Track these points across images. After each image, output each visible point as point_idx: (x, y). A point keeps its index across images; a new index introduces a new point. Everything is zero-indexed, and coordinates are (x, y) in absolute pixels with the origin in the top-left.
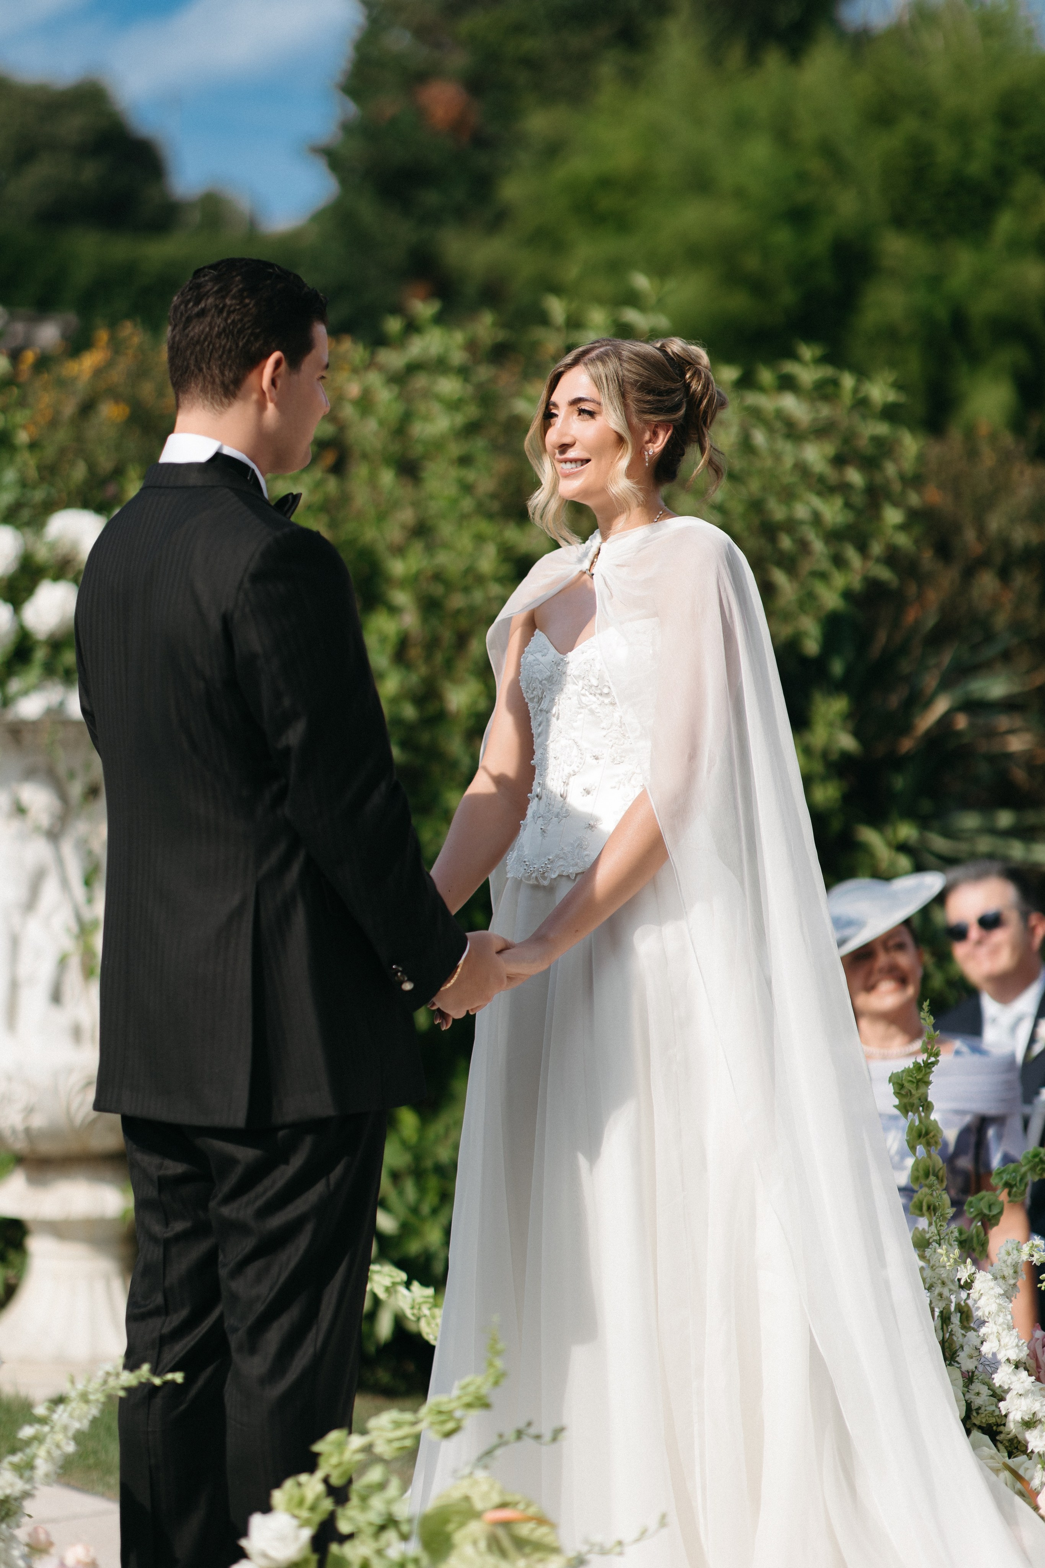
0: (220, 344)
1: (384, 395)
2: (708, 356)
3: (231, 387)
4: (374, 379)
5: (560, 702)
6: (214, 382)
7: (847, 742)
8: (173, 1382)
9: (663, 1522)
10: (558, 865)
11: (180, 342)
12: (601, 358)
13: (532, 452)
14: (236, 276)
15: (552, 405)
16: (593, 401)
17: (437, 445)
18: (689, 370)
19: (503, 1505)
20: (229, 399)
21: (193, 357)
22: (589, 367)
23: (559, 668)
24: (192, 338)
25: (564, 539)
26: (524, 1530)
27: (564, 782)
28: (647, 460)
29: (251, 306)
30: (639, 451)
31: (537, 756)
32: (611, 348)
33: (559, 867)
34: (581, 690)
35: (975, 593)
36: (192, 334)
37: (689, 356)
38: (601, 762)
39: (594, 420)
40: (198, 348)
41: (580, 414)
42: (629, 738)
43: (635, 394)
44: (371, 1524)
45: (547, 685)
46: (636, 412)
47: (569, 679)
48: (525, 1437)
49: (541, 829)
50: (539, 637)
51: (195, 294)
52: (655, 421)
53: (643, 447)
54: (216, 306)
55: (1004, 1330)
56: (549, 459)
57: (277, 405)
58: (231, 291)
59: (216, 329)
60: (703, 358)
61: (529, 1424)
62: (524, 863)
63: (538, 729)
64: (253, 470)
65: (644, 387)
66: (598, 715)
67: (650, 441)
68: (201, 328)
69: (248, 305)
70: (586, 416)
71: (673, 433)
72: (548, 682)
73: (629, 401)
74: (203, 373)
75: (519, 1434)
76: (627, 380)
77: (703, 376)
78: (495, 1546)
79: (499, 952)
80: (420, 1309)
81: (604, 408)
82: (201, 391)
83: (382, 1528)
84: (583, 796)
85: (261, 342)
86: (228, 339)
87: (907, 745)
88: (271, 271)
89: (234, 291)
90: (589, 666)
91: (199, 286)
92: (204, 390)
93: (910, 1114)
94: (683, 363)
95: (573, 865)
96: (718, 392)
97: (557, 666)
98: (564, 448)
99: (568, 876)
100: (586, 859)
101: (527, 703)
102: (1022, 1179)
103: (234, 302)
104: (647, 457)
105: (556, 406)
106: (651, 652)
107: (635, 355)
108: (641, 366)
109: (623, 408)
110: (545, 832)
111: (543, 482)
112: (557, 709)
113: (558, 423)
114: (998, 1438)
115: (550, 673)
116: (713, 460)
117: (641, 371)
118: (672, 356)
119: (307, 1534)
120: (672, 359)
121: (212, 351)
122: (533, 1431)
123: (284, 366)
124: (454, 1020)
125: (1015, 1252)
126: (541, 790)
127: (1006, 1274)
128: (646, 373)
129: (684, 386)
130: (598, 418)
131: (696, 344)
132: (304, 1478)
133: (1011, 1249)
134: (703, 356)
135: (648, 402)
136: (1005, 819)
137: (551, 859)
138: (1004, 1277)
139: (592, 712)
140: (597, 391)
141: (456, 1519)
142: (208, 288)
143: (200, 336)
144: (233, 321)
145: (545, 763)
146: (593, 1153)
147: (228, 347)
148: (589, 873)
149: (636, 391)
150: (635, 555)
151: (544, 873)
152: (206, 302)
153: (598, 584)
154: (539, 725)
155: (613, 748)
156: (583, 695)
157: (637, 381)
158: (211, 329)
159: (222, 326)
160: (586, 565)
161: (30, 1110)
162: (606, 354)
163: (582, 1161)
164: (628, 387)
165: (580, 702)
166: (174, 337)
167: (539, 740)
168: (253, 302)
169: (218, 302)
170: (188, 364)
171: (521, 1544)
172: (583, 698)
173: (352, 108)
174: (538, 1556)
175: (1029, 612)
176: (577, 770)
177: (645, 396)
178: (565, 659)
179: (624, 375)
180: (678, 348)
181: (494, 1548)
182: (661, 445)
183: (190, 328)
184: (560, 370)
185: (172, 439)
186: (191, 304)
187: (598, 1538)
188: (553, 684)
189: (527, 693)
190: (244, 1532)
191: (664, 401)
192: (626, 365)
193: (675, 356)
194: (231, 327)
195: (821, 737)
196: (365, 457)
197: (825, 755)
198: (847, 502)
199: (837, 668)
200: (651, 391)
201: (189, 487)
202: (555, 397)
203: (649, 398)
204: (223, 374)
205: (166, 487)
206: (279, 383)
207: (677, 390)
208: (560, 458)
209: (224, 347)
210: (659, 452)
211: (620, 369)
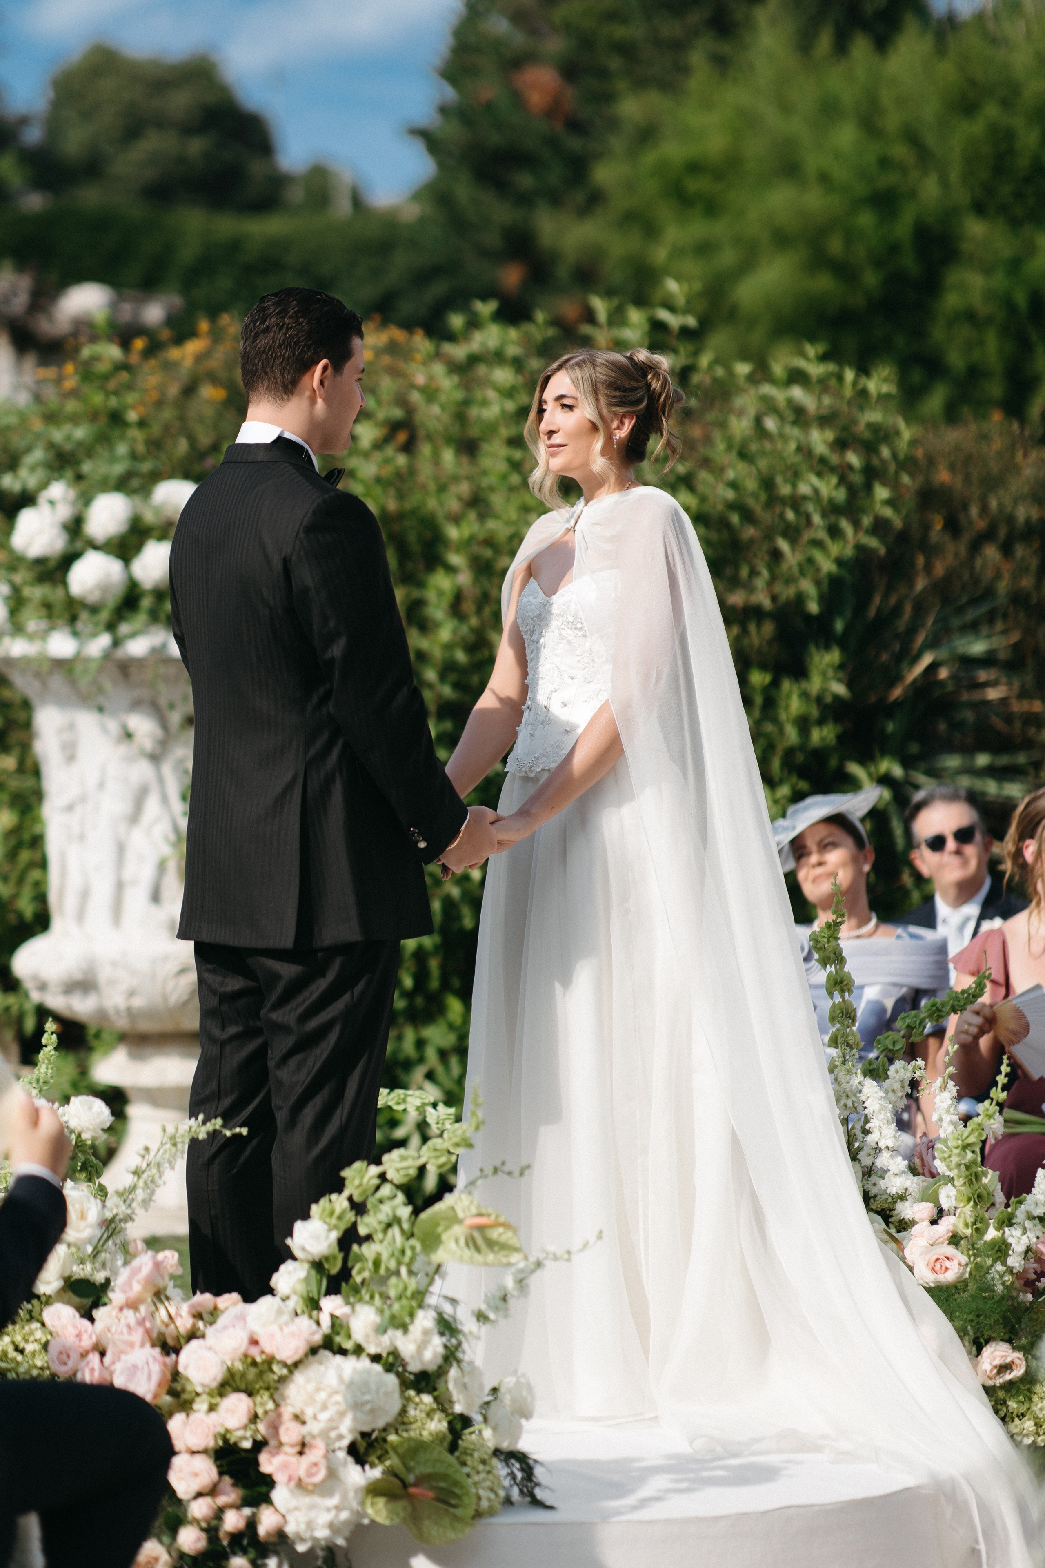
0: (281, 353)
1: (447, 383)
3: (290, 386)
4: (438, 369)
5: (547, 635)
6: (276, 383)
7: (839, 689)
8: (240, 1135)
9: (600, 1236)
10: (542, 762)
11: (250, 352)
12: (579, 365)
14: (293, 301)
15: (543, 402)
16: (572, 397)
17: (491, 428)
18: (651, 373)
19: (480, 1215)
20: (288, 396)
21: (260, 364)
22: (569, 371)
23: (546, 608)
24: (259, 349)
26: (495, 1234)
27: (548, 697)
28: (616, 443)
29: (304, 324)
30: (609, 437)
31: (530, 677)
32: (588, 357)
33: (542, 764)
34: (562, 625)
35: (978, 563)
36: (259, 346)
37: (652, 362)
38: (576, 681)
39: (572, 412)
40: (264, 356)
41: (562, 408)
42: (597, 663)
43: (604, 391)
44: (380, 1222)
45: (537, 622)
46: (606, 405)
47: (553, 617)
48: (500, 1173)
49: (531, 733)
50: (533, 583)
51: (261, 315)
52: (621, 413)
53: (612, 433)
54: (278, 324)
55: (884, 1124)
57: (325, 400)
58: (289, 313)
59: (278, 342)
60: (663, 363)
61: (503, 1163)
62: (517, 760)
63: (531, 656)
64: (307, 450)
65: (612, 385)
66: (574, 644)
67: (618, 428)
68: (266, 340)
69: (302, 323)
70: (567, 409)
71: (637, 420)
72: (538, 619)
73: (600, 397)
74: (268, 375)
75: (496, 1170)
76: (598, 380)
77: (661, 377)
78: (471, 1243)
79: (492, 823)
80: (443, 1124)
81: (580, 402)
83: (389, 1225)
84: (562, 707)
85: (312, 352)
86: (287, 348)
87: (897, 692)
89: (291, 313)
90: (568, 606)
91: (264, 309)
92: (269, 389)
93: (828, 966)
94: (646, 367)
95: (553, 762)
96: (674, 390)
97: (544, 606)
98: (551, 433)
99: (549, 770)
101: (523, 635)
102: (920, 1023)
103: (291, 321)
104: (616, 440)
105: (545, 402)
106: (613, 596)
107: (607, 362)
108: (612, 371)
109: (595, 401)
110: (534, 736)
111: (540, 462)
112: (544, 640)
113: (546, 415)
114: (890, 1220)
115: (539, 612)
117: (610, 373)
118: (637, 362)
119: (334, 1235)
120: (636, 364)
121: (275, 359)
122: (506, 1168)
123: (329, 371)
125: (902, 1070)
126: (532, 703)
127: (895, 1088)
128: (613, 375)
129: (646, 384)
130: (576, 410)
132: (334, 1196)
133: (898, 1068)
135: (614, 397)
136: (982, 760)
137: (537, 757)
138: (894, 1091)
139: (569, 642)
140: (575, 390)
141: (443, 1224)
142: (271, 311)
143: (265, 347)
144: (291, 335)
145: (535, 682)
146: (566, 980)
147: (287, 355)
149: (606, 389)
150: (607, 515)
152: (270, 321)
153: (578, 539)
154: (532, 653)
155: (585, 670)
156: (563, 629)
157: (606, 381)
158: (274, 341)
159: (282, 339)
160: (570, 525)
161: (131, 993)
162: (584, 361)
163: (558, 986)
164: (600, 386)
165: (560, 634)
166: (246, 348)
167: (531, 664)
168: (306, 321)
169: (278, 321)
170: (256, 369)
171: (491, 1244)
172: (563, 632)
173: (449, 93)
174: (503, 1253)
175: (1027, 582)
176: (557, 687)
177: (613, 392)
178: (551, 601)
179: (596, 378)
180: (644, 356)
181: (471, 1245)
182: (627, 431)
184: (549, 373)
185: (245, 426)
187: (551, 1248)
188: (541, 620)
189: (522, 627)
190: (290, 1234)
191: (628, 396)
192: (598, 369)
193: (639, 362)
194: (289, 340)
195: (815, 684)
196: (429, 437)
197: (819, 699)
198: (843, 480)
199: (839, 626)
200: (617, 388)
201: (258, 462)
202: (545, 396)
203: (616, 394)
204: (283, 376)
205: (240, 463)
206: (326, 383)
207: (641, 388)
208: (548, 442)
209: (284, 355)
210: (626, 436)
211: (593, 372)
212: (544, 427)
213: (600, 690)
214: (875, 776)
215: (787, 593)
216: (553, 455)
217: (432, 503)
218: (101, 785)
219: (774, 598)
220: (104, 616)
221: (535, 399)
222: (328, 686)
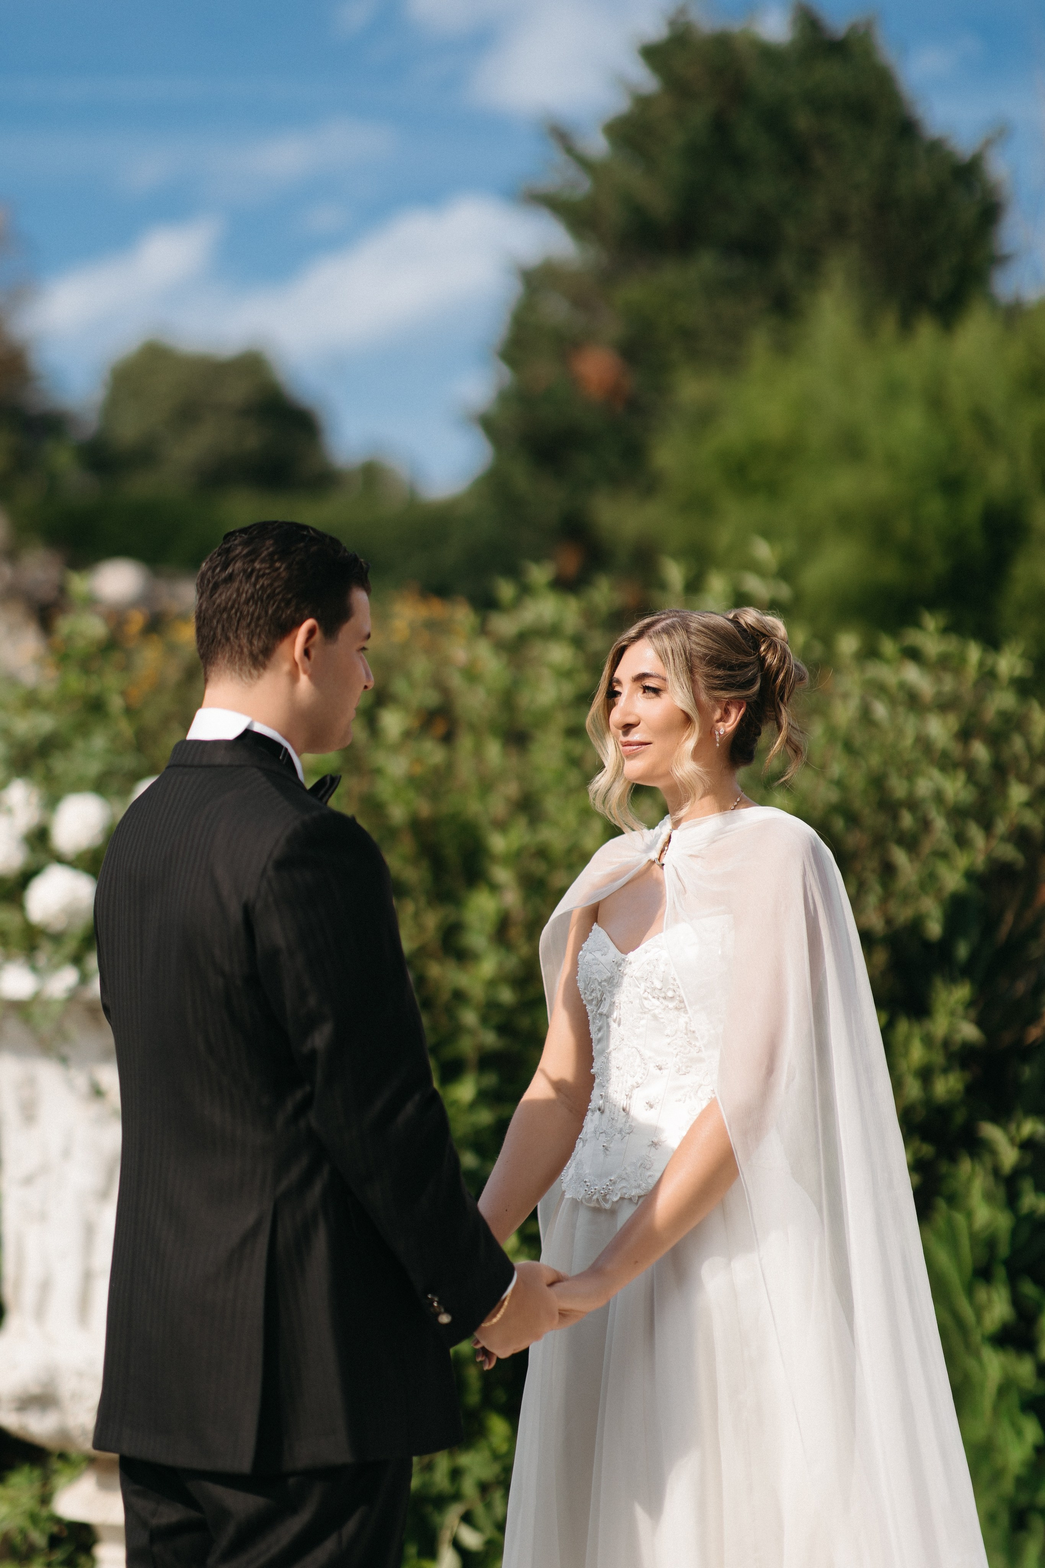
0: (248, 611)
2: (785, 626)
3: (261, 657)
4: (483, 647)
5: (622, 1006)
6: (242, 652)
7: (969, 1031)
10: (620, 1187)
11: (207, 609)
12: (667, 631)
13: (594, 732)
14: (267, 539)
15: (615, 682)
16: (658, 677)
17: (543, 718)
18: (764, 642)
20: (258, 670)
21: (220, 626)
22: (653, 639)
23: (620, 969)
24: (219, 605)
25: (629, 827)
27: (627, 1095)
28: (718, 740)
29: (282, 569)
30: (708, 732)
31: (597, 1065)
32: (679, 620)
33: (621, 1189)
34: (644, 993)
36: (218, 601)
37: (764, 627)
38: (665, 1072)
39: (659, 698)
40: (225, 616)
41: (644, 692)
42: (695, 1047)
43: (703, 669)
45: (607, 987)
46: (706, 689)
49: (604, 1146)
50: (598, 933)
51: (223, 559)
52: (726, 699)
53: (713, 727)
54: (245, 571)
56: (612, 740)
57: (311, 677)
59: (244, 595)
60: (780, 629)
62: (584, 1184)
63: (598, 1034)
64: (286, 750)
65: (714, 661)
66: (662, 1020)
67: (721, 720)
68: (229, 593)
69: (280, 568)
70: (652, 695)
71: (746, 710)
72: (608, 984)
73: (697, 677)
74: (230, 643)
76: (695, 654)
77: (779, 648)
79: (551, 1285)
81: (669, 684)
82: (228, 661)
84: (646, 1110)
85: (293, 608)
86: (256, 605)
87: (1035, 1033)
88: (305, 533)
89: (263, 555)
90: (652, 967)
91: (228, 551)
92: (231, 661)
94: (757, 635)
95: (636, 1187)
96: (796, 666)
97: (618, 966)
98: (628, 728)
99: (630, 1199)
100: (650, 1180)
101: (585, 1006)
103: (263, 565)
104: (718, 737)
105: (619, 682)
106: (720, 952)
107: (704, 626)
108: (710, 639)
109: (690, 684)
110: (607, 1150)
111: (606, 764)
112: (618, 1014)
113: (621, 701)
115: (610, 974)
116: (793, 739)
117: (711, 644)
118: (745, 627)
120: (745, 630)
121: (240, 619)
123: (318, 635)
124: (498, 1359)
126: (604, 1103)
128: (716, 646)
129: (758, 658)
130: (664, 695)
131: (773, 615)
134: (779, 626)
135: (717, 677)
137: (613, 1180)
139: (655, 1017)
140: (662, 666)
142: (237, 552)
143: (227, 604)
144: (262, 586)
145: (608, 1073)
147: (256, 614)
148: (649, 1198)
149: (705, 666)
150: (708, 846)
151: (605, 1195)
152: (234, 567)
153: (668, 875)
154: (599, 1030)
155: (678, 1057)
156: (646, 999)
157: (706, 655)
158: (239, 595)
159: (250, 591)
160: (654, 855)
162: (673, 626)
164: (697, 662)
167: (599, 1047)
168: (284, 566)
169: (246, 567)
170: (214, 634)
172: (646, 1002)
176: (640, 1081)
177: (715, 670)
178: (627, 959)
179: (691, 649)
180: (752, 619)
182: (733, 724)
183: (217, 595)
184: (624, 643)
185: (201, 714)
186: (218, 569)
188: (613, 986)
189: (585, 994)
191: (735, 676)
192: (693, 638)
193: (748, 627)
194: (260, 593)
195: (940, 1025)
196: (473, 728)
197: (946, 1043)
198: (971, 778)
199: (962, 951)
200: (721, 665)
201: (214, 766)
202: (619, 674)
203: (719, 673)
204: (251, 643)
205: (191, 766)
206: (313, 653)
207: (750, 664)
208: (624, 739)
209: (253, 614)
210: (731, 731)
211: (687, 642)
212: (616, 716)
213: (700, 1085)
214: (1018, 1140)
215: (903, 914)
216: (631, 756)
217: (473, 807)
218: (66, 1153)
219: (889, 922)
220: (71, 946)
221: (602, 678)
222: (308, 1088)
